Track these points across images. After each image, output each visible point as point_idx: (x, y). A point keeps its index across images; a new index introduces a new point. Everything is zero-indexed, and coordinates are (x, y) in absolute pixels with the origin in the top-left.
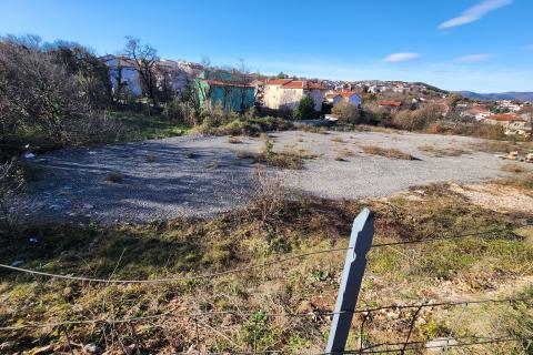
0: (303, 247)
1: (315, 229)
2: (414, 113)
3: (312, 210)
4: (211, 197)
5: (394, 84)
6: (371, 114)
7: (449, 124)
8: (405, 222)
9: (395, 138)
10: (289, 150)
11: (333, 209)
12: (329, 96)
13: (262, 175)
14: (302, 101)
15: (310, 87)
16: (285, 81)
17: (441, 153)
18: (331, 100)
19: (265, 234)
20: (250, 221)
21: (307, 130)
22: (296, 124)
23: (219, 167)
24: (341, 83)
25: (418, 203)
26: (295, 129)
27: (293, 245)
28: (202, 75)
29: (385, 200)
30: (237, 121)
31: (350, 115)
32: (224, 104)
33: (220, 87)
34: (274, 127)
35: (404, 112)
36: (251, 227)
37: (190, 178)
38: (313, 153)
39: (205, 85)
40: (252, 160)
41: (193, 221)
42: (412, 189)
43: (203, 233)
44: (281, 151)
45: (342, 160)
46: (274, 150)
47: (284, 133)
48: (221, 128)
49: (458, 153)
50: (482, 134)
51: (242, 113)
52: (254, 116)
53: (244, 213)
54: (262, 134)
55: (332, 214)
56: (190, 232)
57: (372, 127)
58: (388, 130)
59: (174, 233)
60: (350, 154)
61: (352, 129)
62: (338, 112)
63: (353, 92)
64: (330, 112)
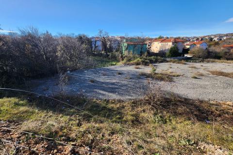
0: (173, 122)
1: (180, 114)
4: (127, 92)
6: (216, 53)
10: (164, 72)
11: (192, 105)
12: (188, 45)
14: (171, 48)
15: (176, 41)
16: (162, 39)
18: (188, 47)
19: (152, 112)
20: (145, 104)
21: (173, 62)
22: (168, 59)
23: (131, 79)
24: (194, 37)
26: (167, 62)
27: (168, 120)
28: (125, 41)
30: (138, 59)
31: (201, 54)
32: (133, 52)
33: (132, 45)
34: (156, 61)
36: (145, 107)
37: (119, 83)
38: (178, 74)
39: (126, 44)
40: (145, 76)
41: (120, 101)
43: (123, 107)
44: (160, 72)
45: (197, 78)
46: (156, 72)
47: (161, 64)
48: (132, 62)
51: (141, 55)
52: (146, 57)
53: (141, 100)
54: (150, 65)
55: (191, 107)
56: (118, 106)
57: (217, 60)
58: (229, 61)
59: (112, 105)
60: (202, 75)
61: (202, 61)
62: (193, 53)
63: (202, 42)
64: (187, 53)
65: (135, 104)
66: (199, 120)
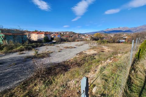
0: (56, 80)
1: (58, 73)
2: (72, 38)
3: (56, 67)
5: (67, 32)
6: (63, 39)
7: (79, 39)
8: (78, 62)
9: (70, 44)
10: (44, 52)
11: (61, 65)
12: (52, 36)
13: (36, 62)
14: (45, 38)
15: (46, 34)
17: (79, 46)
19: (42, 82)
20: (35, 79)
21: (48, 45)
22: (44, 44)
23: (16, 64)
24: (54, 32)
25: (79, 57)
26: (44, 45)
27: (53, 81)
29: (72, 59)
31: (59, 40)
34: (37, 46)
35: (70, 38)
36: (36, 81)
38: (52, 51)
40: (31, 58)
42: (77, 54)
44: (41, 53)
45: (60, 52)
46: (38, 53)
47: (41, 47)
49: (82, 45)
50: (84, 41)
51: (23, 43)
52: (28, 44)
55: (61, 67)
57: (65, 42)
58: (68, 42)
60: (61, 50)
61: (60, 43)
62: (55, 40)
63: (58, 34)
64: (53, 40)
65: (26, 84)
66: (66, 71)
